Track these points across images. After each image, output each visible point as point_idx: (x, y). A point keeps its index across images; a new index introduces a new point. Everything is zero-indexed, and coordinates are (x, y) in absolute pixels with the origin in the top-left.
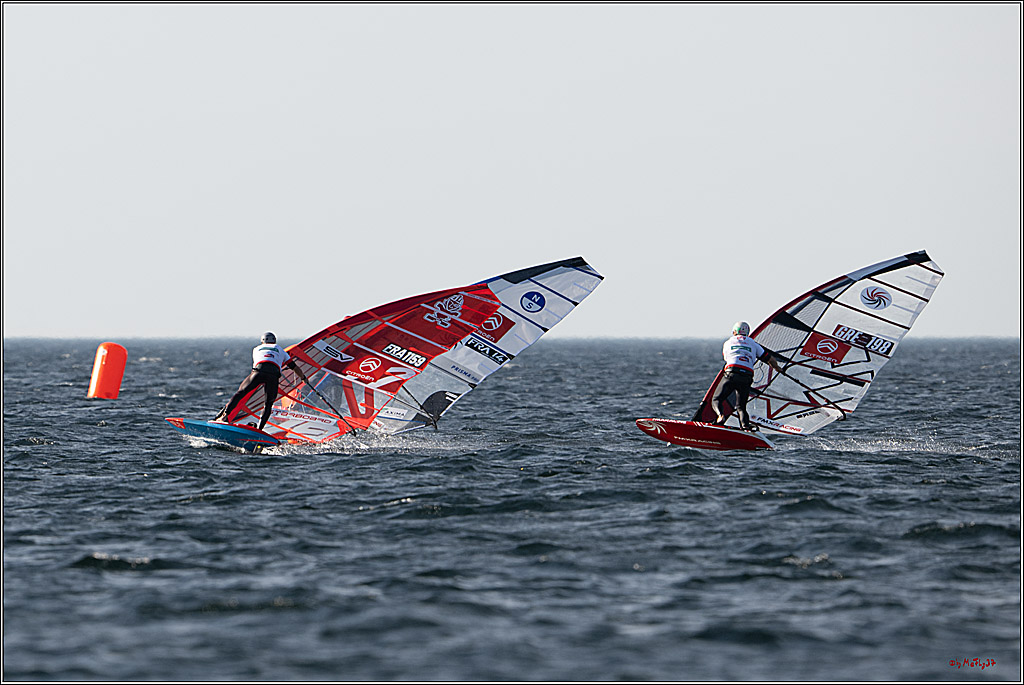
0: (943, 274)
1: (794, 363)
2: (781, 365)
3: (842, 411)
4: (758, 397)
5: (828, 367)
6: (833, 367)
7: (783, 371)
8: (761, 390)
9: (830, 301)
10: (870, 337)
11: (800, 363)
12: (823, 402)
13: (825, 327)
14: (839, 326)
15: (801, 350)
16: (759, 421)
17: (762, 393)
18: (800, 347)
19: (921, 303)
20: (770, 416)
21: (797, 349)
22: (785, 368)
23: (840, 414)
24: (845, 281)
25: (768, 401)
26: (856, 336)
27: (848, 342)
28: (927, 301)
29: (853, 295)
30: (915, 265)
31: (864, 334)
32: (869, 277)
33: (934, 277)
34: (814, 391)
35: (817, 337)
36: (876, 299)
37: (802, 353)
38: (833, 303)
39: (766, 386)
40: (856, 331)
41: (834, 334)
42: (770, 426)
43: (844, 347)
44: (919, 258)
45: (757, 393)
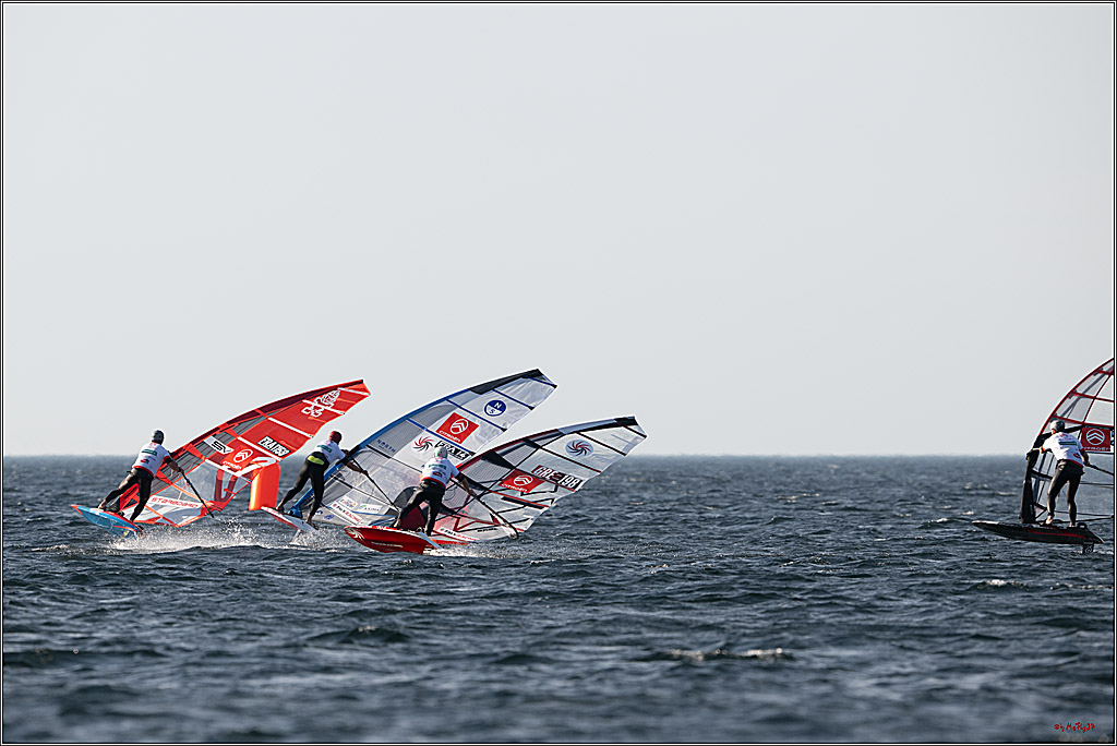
1: (491, 492)
2: (479, 493)
3: (515, 529)
4: (451, 516)
5: (518, 495)
6: (522, 494)
7: (478, 498)
8: (455, 511)
9: (538, 447)
10: (564, 476)
11: (496, 492)
12: (501, 521)
13: (527, 466)
14: (540, 467)
15: (500, 482)
16: (445, 532)
18: (500, 480)
20: (456, 529)
21: (497, 481)
22: (481, 495)
23: (513, 532)
24: (556, 434)
25: (458, 519)
26: (552, 474)
27: (543, 478)
29: (559, 446)
30: (622, 427)
31: (559, 473)
32: (578, 432)
33: (637, 438)
34: (497, 514)
35: (517, 473)
36: (580, 449)
37: (500, 485)
38: (540, 450)
39: (461, 508)
40: (553, 471)
41: (532, 472)
43: (538, 481)
44: (628, 422)
45: (450, 512)
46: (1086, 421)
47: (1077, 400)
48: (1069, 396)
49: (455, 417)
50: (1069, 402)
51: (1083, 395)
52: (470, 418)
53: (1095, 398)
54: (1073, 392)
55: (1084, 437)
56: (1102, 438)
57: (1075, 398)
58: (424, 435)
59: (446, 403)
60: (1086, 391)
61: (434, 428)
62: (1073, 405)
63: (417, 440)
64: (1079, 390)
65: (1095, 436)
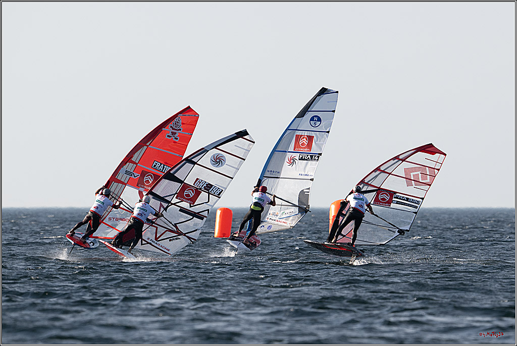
0: (254, 142)
4: (152, 225)
5: (188, 207)
6: (190, 207)
8: (154, 221)
9: (194, 163)
10: (212, 186)
11: (174, 204)
13: (190, 181)
14: (197, 179)
15: (176, 195)
16: (151, 242)
17: (154, 223)
18: (176, 193)
19: (241, 161)
20: (156, 239)
21: (175, 194)
22: (167, 207)
24: (203, 151)
25: (157, 228)
26: (205, 185)
27: (200, 189)
28: (244, 160)
29: (206, 160)
30: (240, 138)
31: (209, 184)
32: (215, 147)
33: (250, 145)
35: (185, 187)
36: (218, 161)
37: (176, 198)
38: (196, 165)
40: (206, 182)
41: (194, 184)
42: (155, 245)
43: (198, 193)
44: (242, 134)
46: (381, 187)
47: (379, 174)
48: (374, 171)
49: (298, 138)
50: (374, 174)
51: (384, 172)
52: (306, 133)
53: (390, 174)
54: (378, 169)
55: (377, 196)
56: (387, 198)
57: (378, 172)
58: (289, 155)
59: (288, 132)
60: (385, 169)
61: (291, 149)
62: (376, 176)
63: (287, 160)
64: (382, 168)
65: (384, 196)
